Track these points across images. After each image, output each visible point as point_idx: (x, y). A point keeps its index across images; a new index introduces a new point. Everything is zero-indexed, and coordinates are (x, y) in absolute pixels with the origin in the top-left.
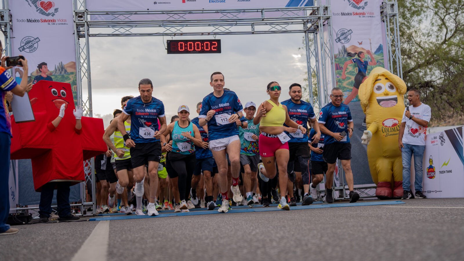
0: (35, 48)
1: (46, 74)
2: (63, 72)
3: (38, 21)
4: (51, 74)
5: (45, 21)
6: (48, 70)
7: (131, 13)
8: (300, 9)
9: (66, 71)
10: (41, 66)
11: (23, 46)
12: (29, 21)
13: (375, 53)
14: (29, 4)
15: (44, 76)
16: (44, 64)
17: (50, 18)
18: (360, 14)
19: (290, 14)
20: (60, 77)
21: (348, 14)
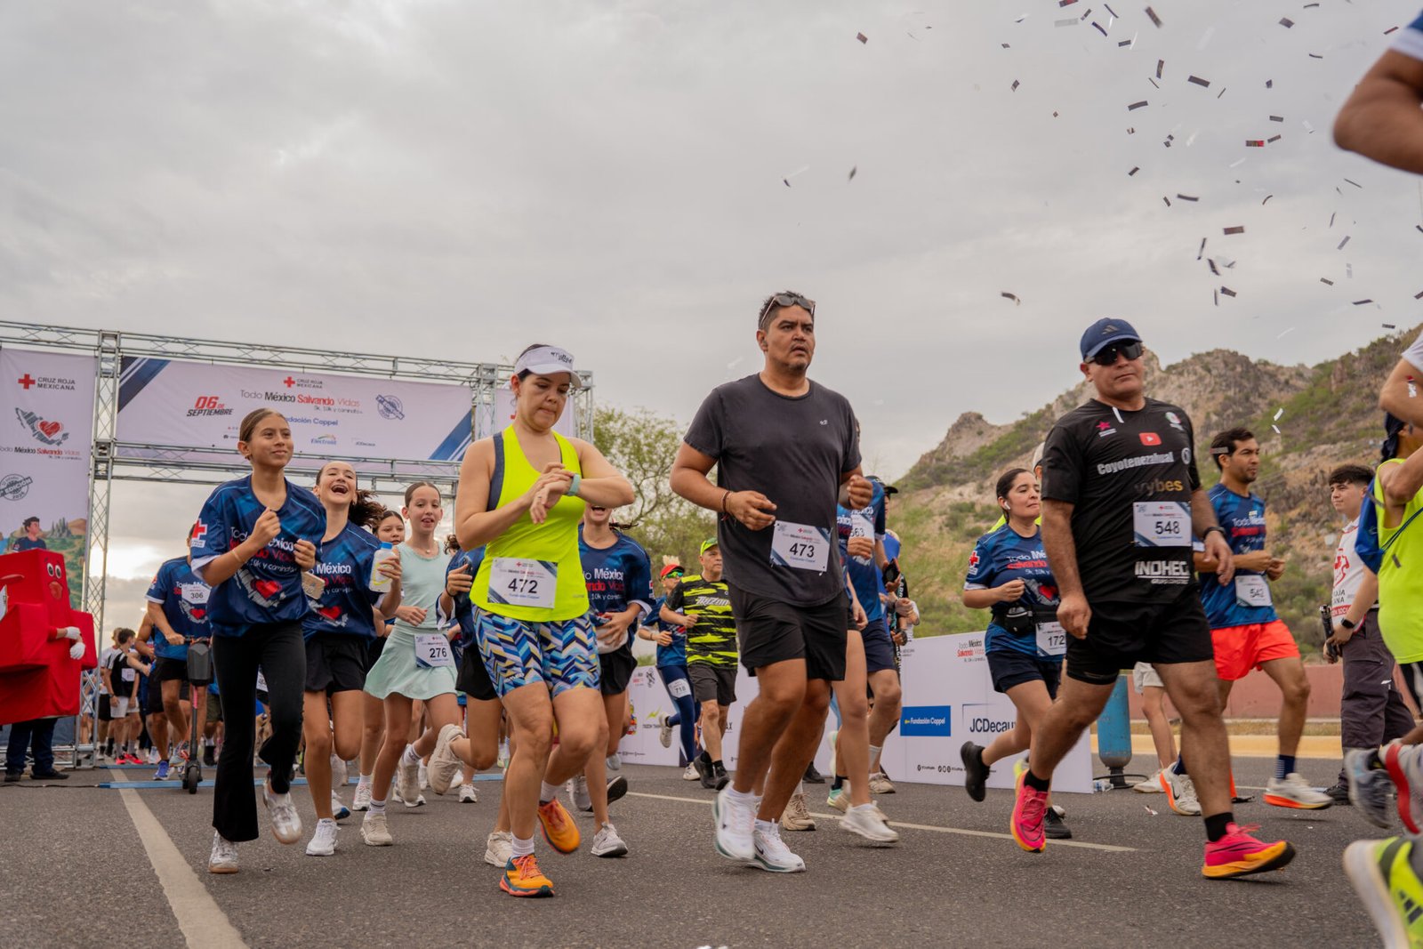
0: (23, 493)
1: (37, 535)
2: (65, 535)
3: (33, 451)
4: (44, 536)
5: (45, 452)
6: (40, 530)
7: (186, 449)
8: (451, 465)
9: (69, 533)
10: (30, 522)
11: (4, 490)
12: (19, 450)
14: (22, 424)
15: (33, 538)
16: (36, 520)
17: (54, 447)
19: (436, 472)
20: (58, 541)
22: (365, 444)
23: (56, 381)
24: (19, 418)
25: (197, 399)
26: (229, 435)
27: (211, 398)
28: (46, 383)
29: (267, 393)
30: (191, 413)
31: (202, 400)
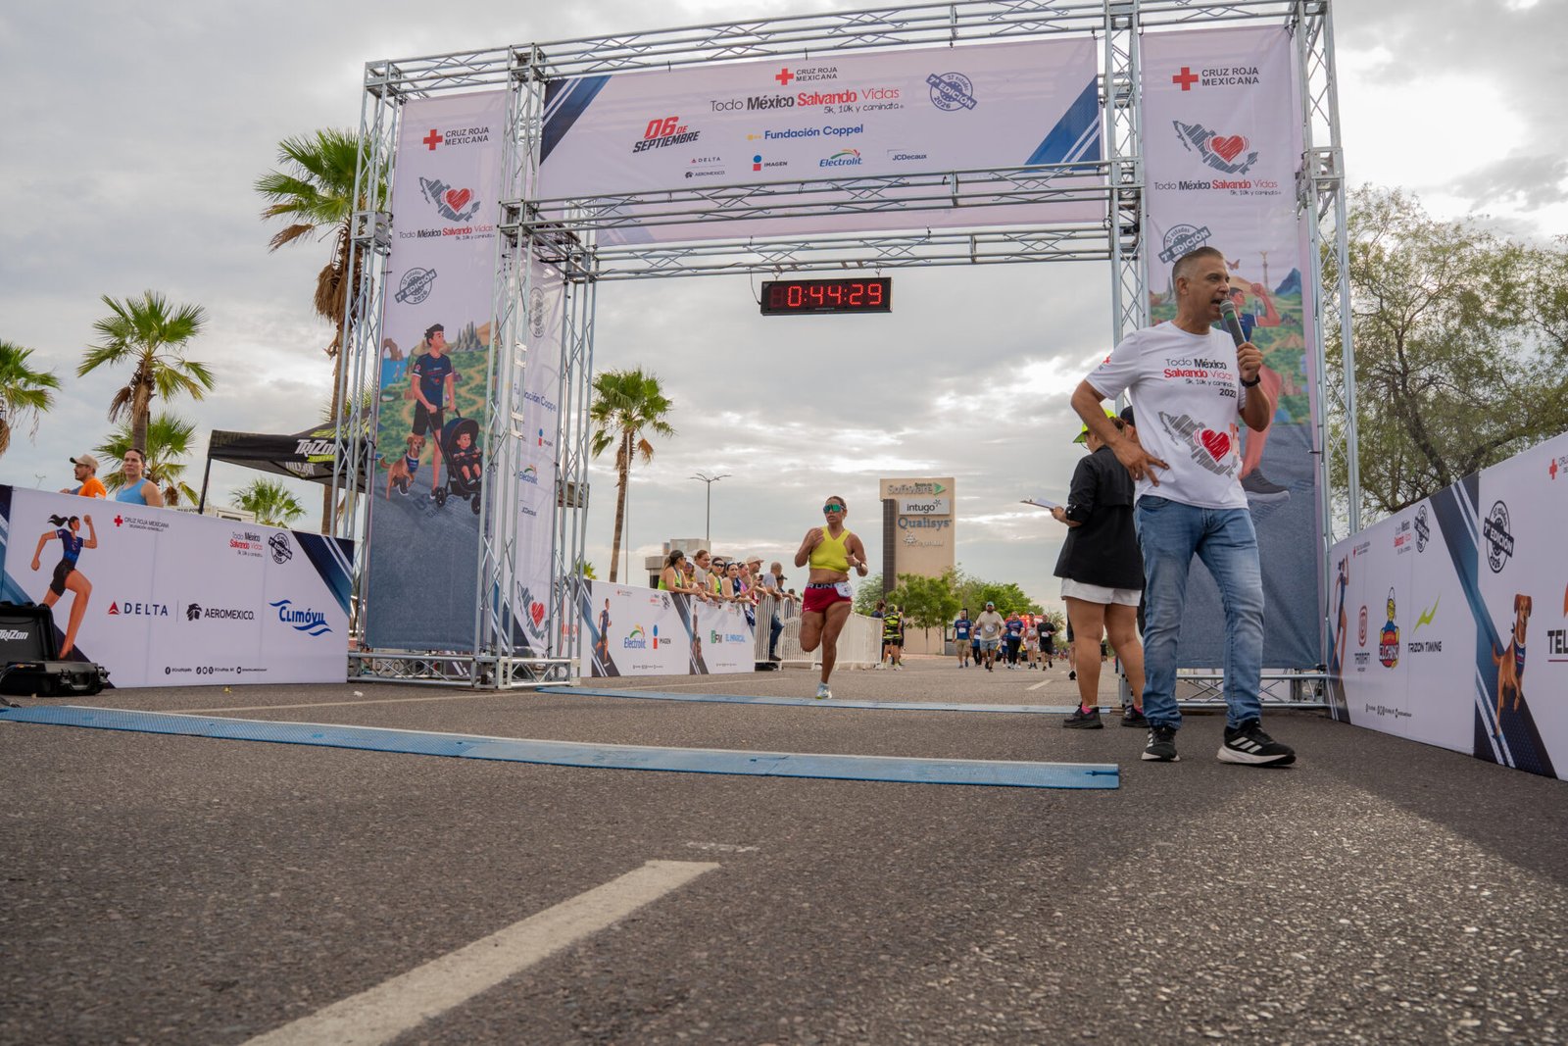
0: (425, 293)
1: (441, 350)
2: (473, 346)
3: (438, 233)
4: (449, 351)
5: (452, 232)
6: (445, 342)
9: (478, 342)
10: (433, 332)
11: (404, 291)
12: (422, 234)
13: (1279, 291)
14: (426, 199)
15: (436, 354)
16: (439, 328)
17: (462, 224)
18: (1234, 185)
20: (465, 356)
21: (1199, 186)
22: (908, 157)
23: (467, 132)
24: (423, 191)
25: (647, 125)
26: (694, 171)
27: (668, 120)
28: (456, 137)
29: (750, 100)
30: (639, 147)
31: (655, 125)
